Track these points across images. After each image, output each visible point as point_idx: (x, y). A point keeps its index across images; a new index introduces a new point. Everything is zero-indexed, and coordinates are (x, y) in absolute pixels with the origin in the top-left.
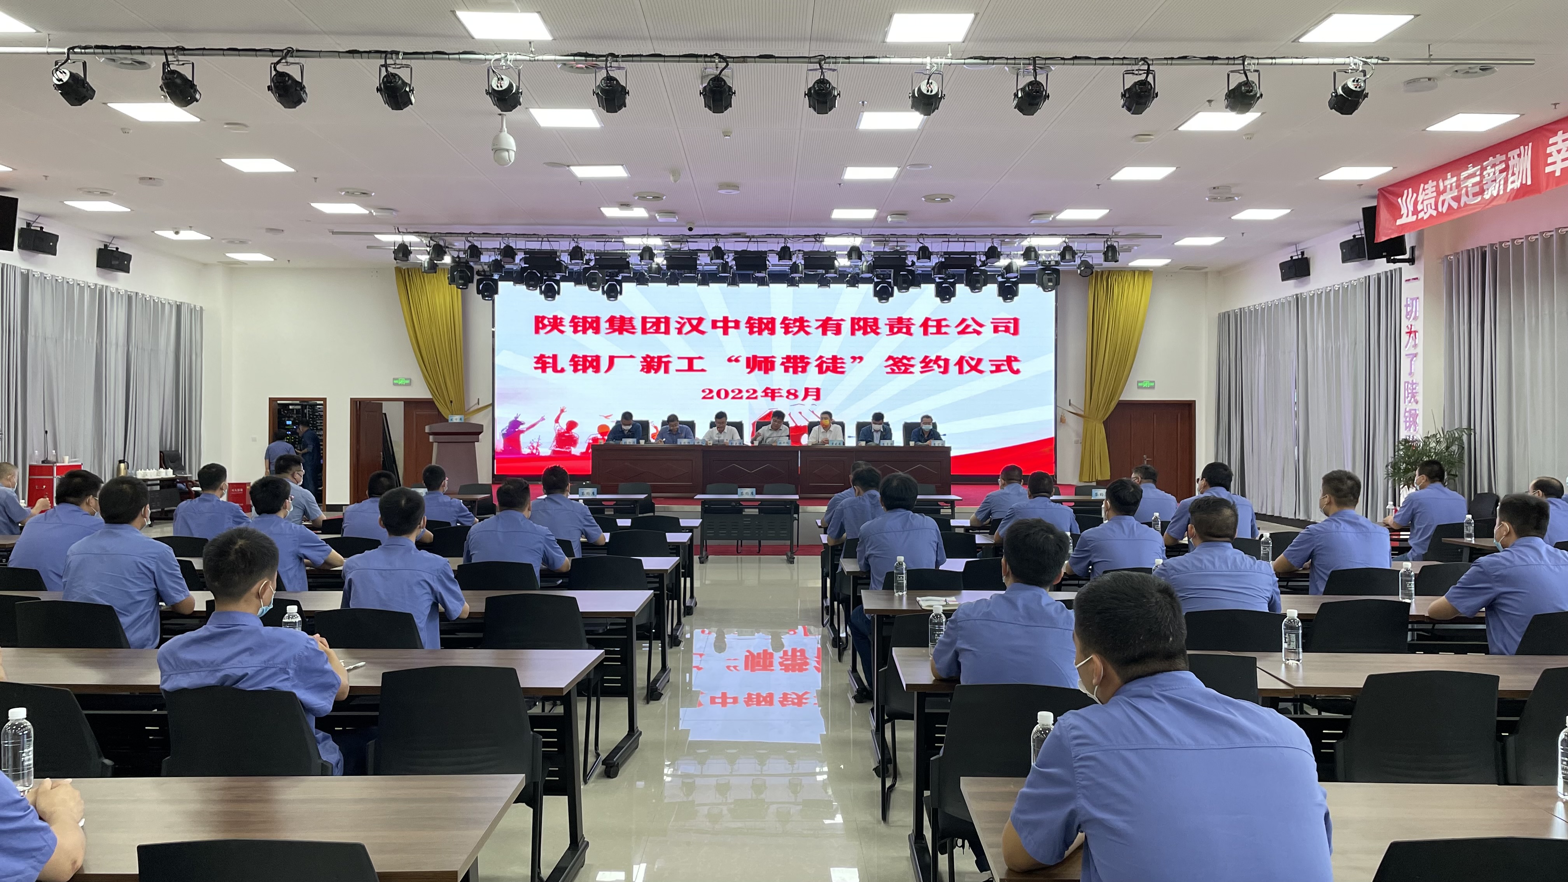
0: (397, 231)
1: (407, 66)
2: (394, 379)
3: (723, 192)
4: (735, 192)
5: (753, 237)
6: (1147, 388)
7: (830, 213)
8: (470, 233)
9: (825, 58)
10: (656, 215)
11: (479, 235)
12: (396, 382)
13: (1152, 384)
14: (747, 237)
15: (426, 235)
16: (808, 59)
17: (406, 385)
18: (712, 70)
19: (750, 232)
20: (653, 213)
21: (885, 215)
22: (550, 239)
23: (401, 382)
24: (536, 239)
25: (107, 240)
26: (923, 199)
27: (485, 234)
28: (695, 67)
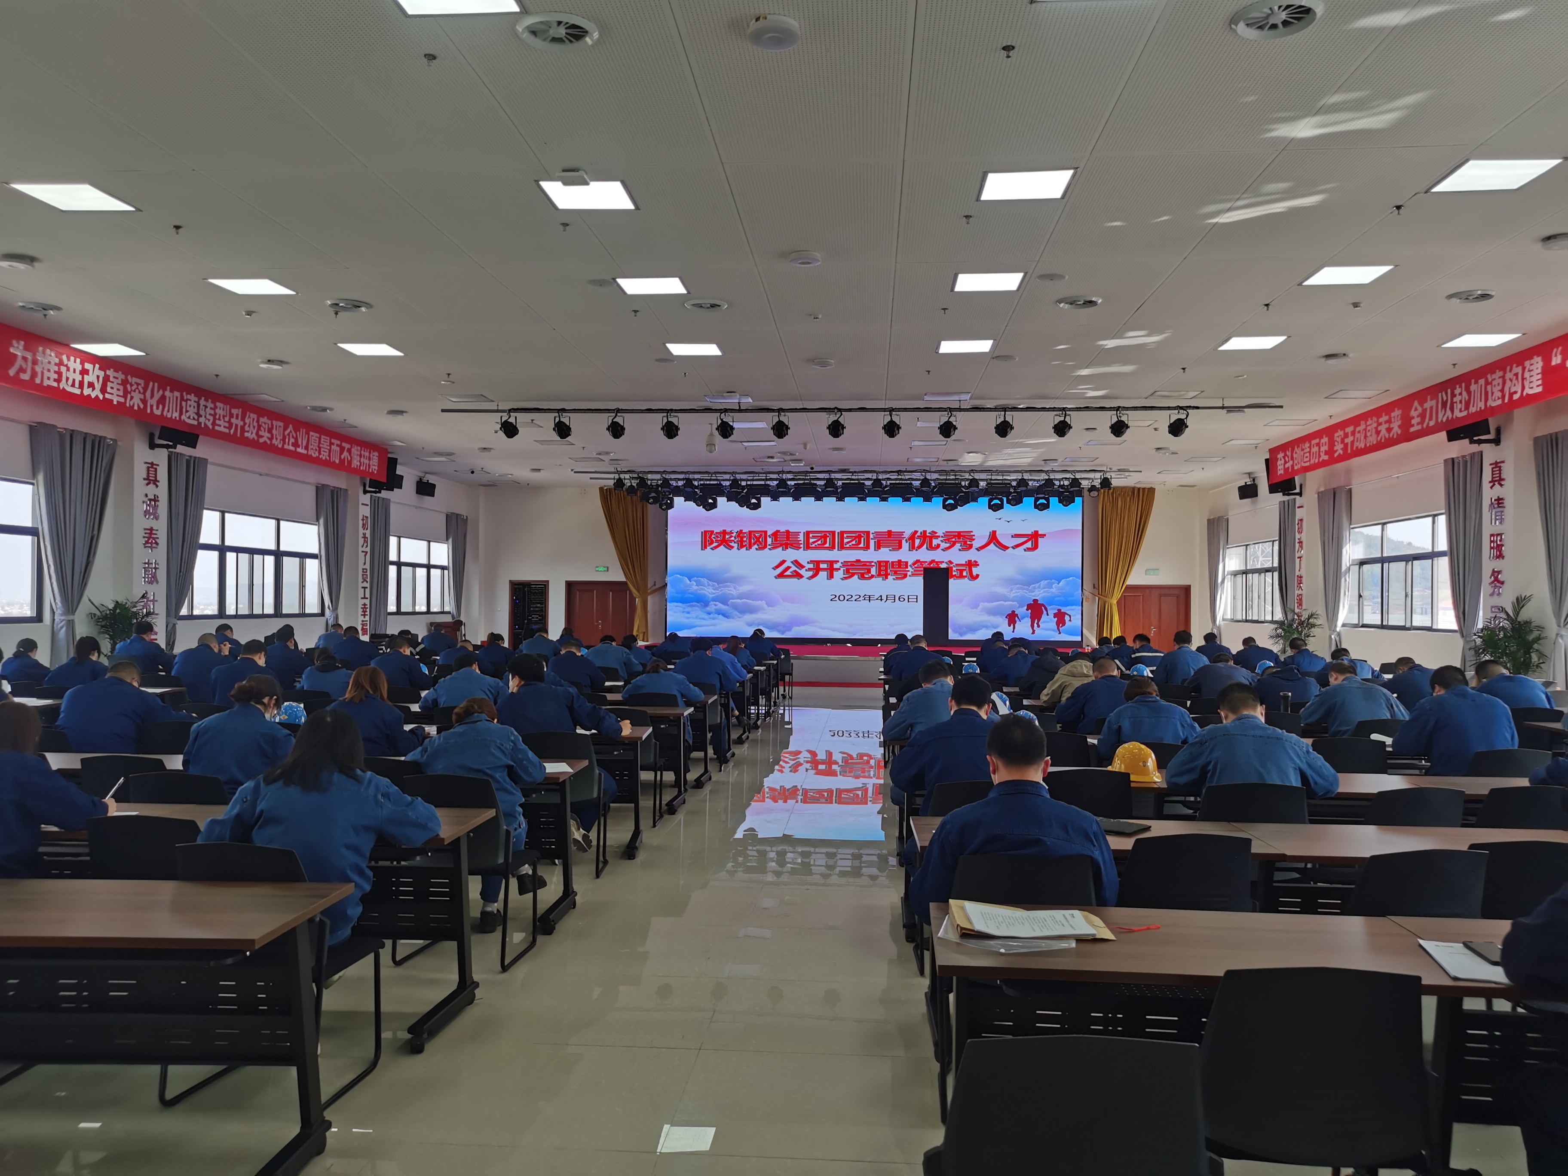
1: (677, 416)
2: (596, 567)
5: (855, 472)
8: (664, 472)
9: (893, 409)
12: (597, 569)
14: (851, 472)
16: (884, 410)
17: (605, 571)
18: (833, 418)
23: (601, 569)
25: (422, 475)
28: (824, 415)
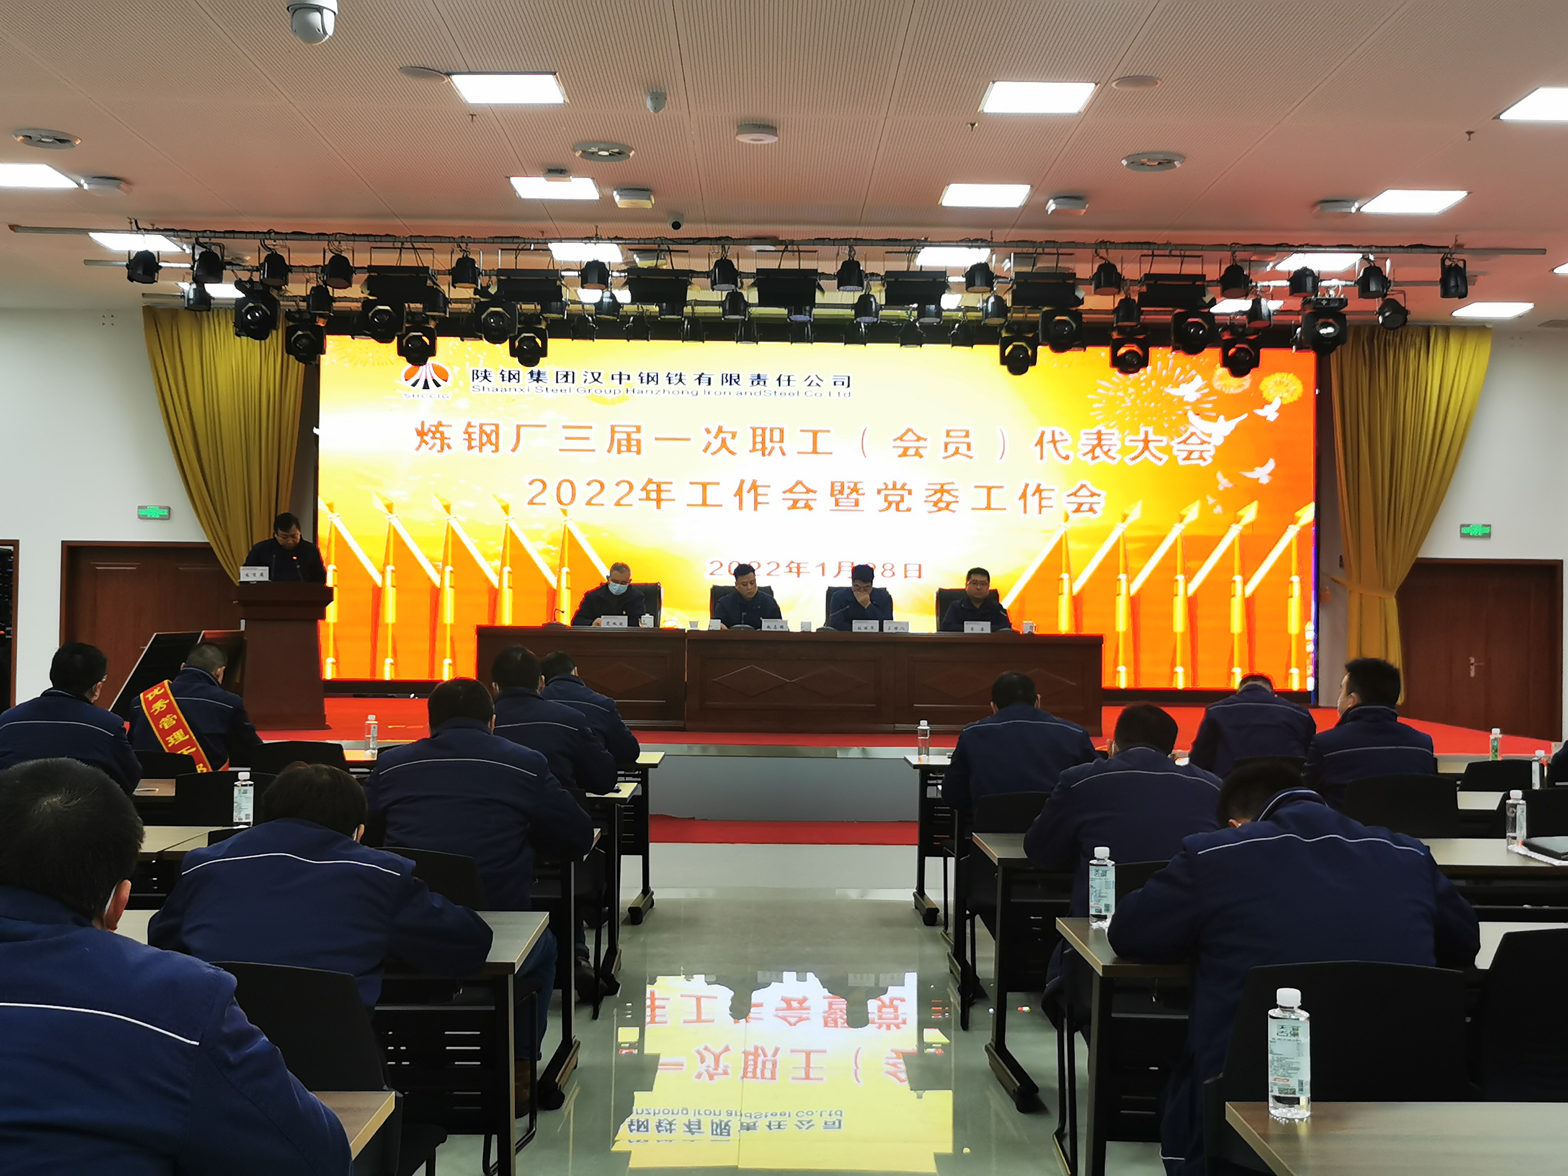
0: (135, 228)
2: (140, 507)
3: (745, 139)
4: (769, 140)
5: (792, 242)
6: (1477, 537)
7: (940, 194)
8: (269, 232)
10: (615, 193)
11: (285, 236)
12: (143, 513)
13: (1487, 530)
14: (781, 243)
15: (188, 234)
17: (162, 518)
19: (785, 232)
20: (607, 191)
21: (1043, 198)
22: (416, 245)
23: (152, 514)
24: (390, 245)
26: (1124, 162)
27: (298, 235)
